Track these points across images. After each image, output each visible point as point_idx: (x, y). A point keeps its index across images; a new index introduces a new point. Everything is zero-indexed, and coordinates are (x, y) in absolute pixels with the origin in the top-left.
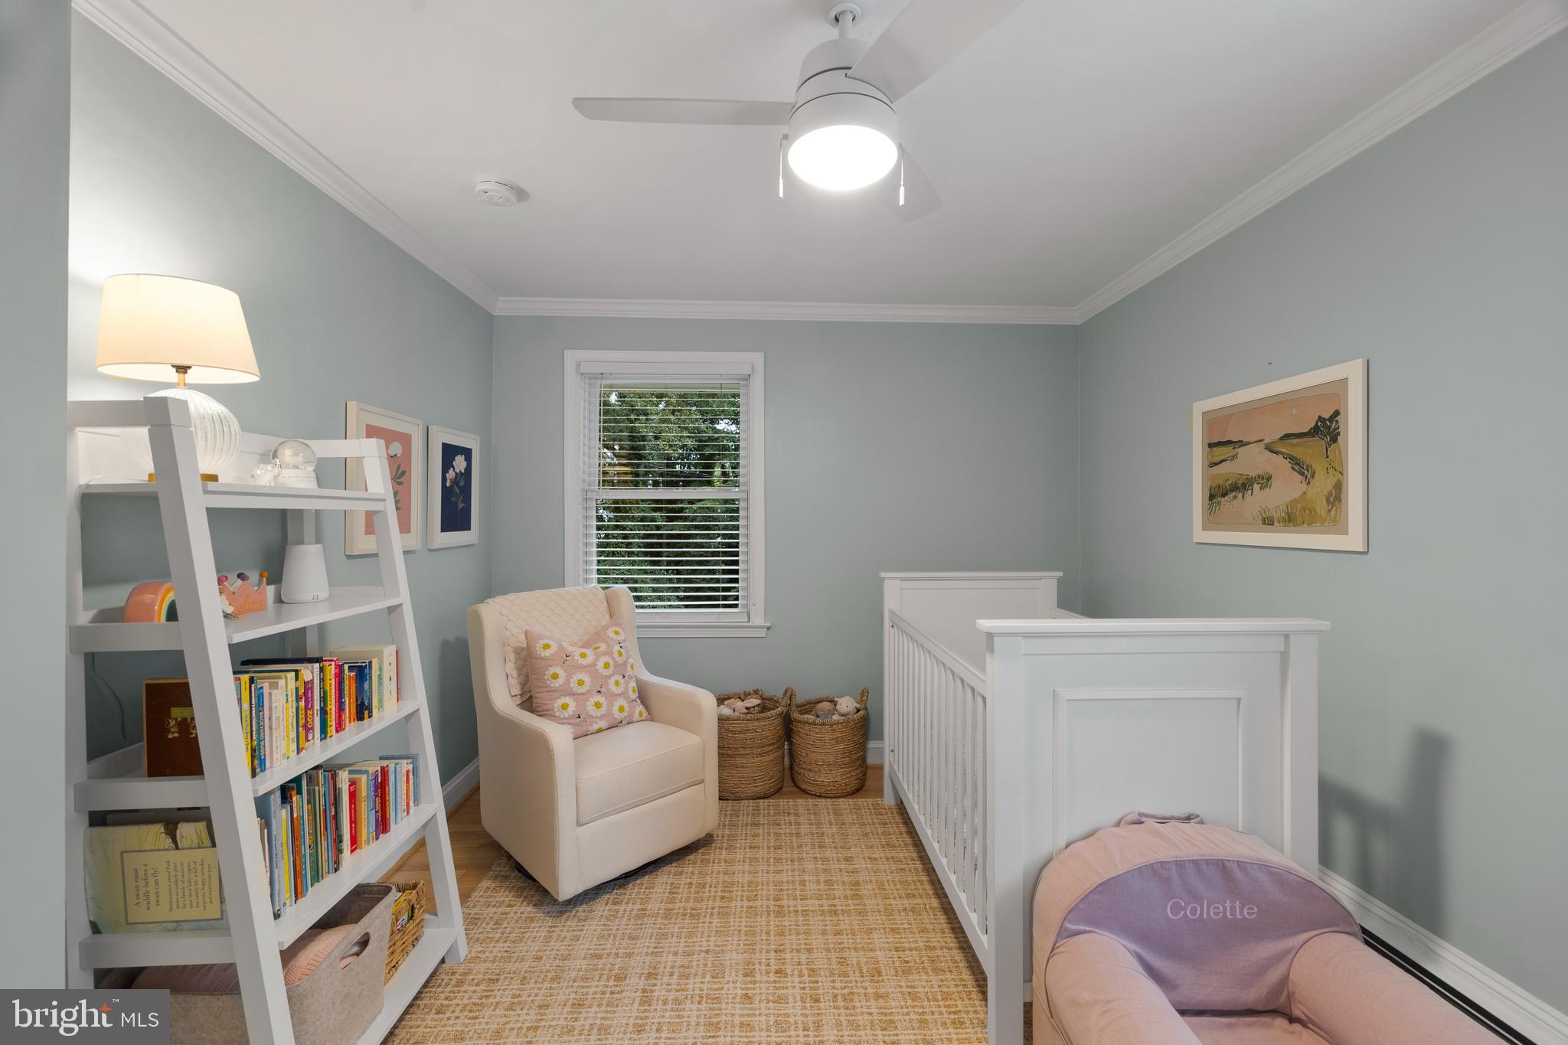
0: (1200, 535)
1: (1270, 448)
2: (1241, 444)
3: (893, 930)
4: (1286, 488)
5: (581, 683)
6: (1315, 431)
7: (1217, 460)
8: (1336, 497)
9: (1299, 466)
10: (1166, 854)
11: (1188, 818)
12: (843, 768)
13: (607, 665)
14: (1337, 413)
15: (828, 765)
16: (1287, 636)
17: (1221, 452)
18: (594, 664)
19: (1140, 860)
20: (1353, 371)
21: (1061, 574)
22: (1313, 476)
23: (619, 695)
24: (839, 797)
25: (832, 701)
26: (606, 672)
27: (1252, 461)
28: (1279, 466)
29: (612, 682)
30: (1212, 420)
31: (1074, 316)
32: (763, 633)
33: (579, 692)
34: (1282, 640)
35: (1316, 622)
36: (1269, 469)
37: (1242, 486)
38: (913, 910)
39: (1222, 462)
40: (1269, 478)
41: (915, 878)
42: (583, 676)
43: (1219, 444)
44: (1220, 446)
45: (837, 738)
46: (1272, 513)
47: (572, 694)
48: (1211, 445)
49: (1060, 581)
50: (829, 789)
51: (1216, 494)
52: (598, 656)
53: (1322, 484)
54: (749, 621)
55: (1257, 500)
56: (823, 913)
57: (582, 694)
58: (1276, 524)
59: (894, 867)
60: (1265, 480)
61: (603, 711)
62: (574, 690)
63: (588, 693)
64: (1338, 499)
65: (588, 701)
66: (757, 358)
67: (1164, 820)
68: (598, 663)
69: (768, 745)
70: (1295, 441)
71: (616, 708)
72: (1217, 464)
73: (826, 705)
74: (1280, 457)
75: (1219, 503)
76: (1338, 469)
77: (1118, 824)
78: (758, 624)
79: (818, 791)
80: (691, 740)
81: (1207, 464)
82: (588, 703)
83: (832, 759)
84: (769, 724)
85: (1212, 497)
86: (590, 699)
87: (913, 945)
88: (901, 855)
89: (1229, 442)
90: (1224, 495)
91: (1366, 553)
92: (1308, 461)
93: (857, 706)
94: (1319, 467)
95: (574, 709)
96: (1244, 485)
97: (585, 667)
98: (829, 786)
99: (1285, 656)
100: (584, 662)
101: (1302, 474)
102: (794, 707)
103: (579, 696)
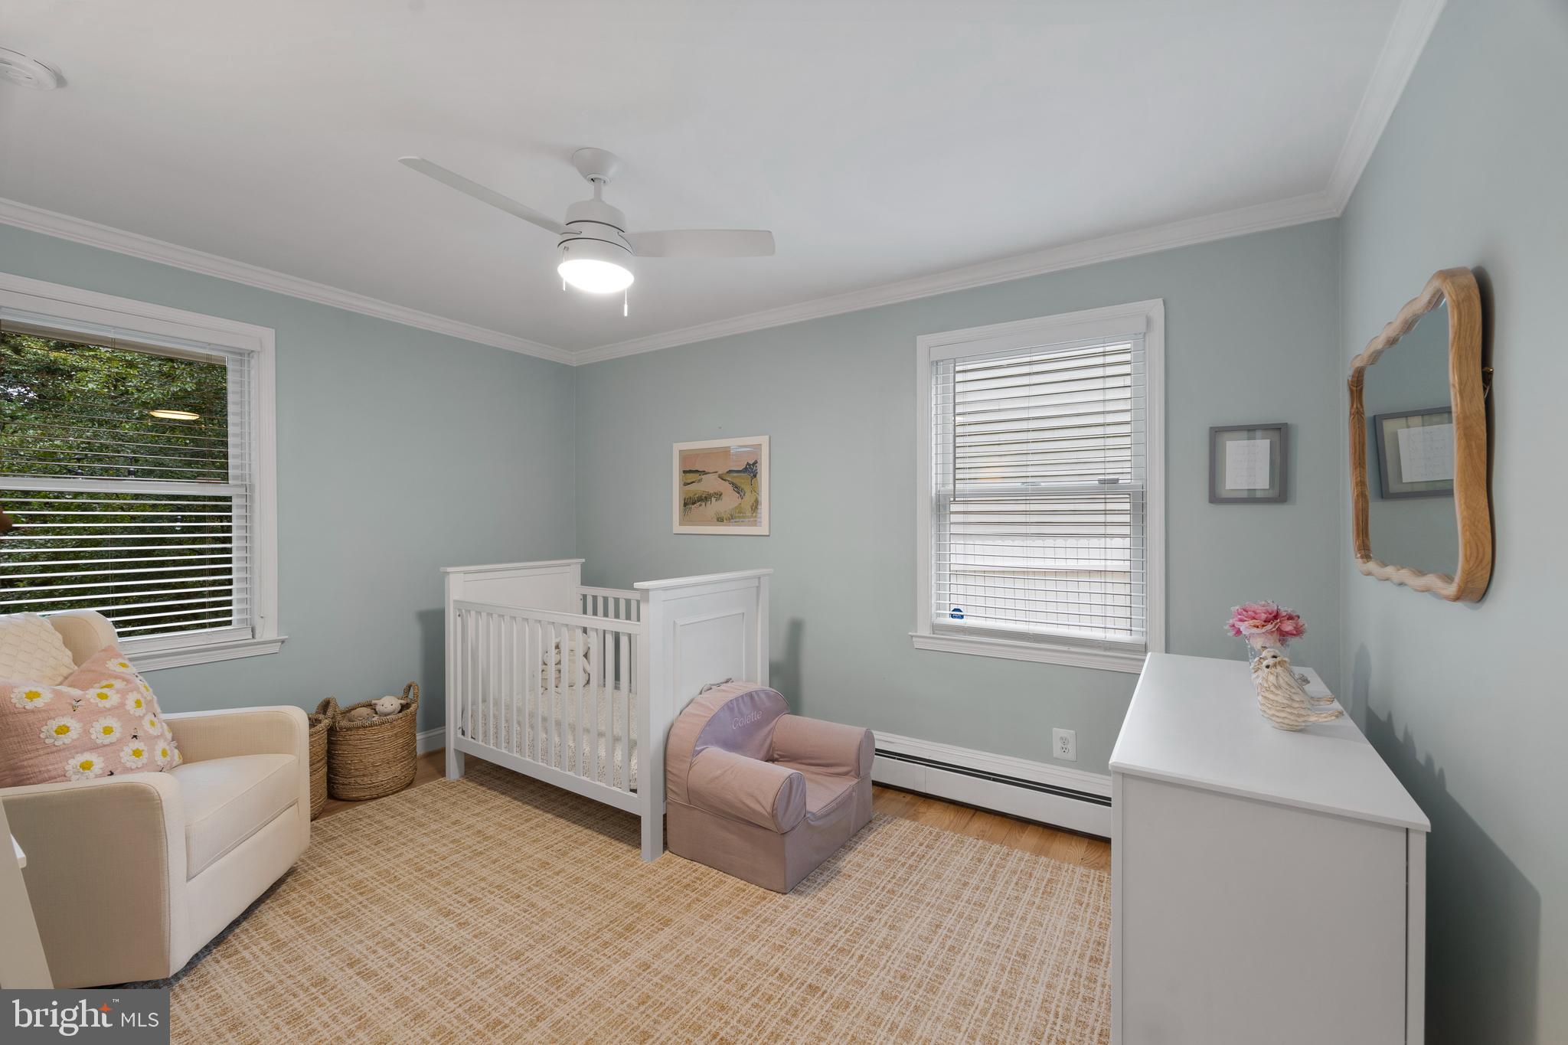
0: (678, 528)
1: (721, 477)
2: (704, 473)
3: (534, 841)
4: (729, 501)
5: (108, 730)
6: (745, 470)
7: (689, 481)
8: (755, 506)
9: (737, 488)
10: (731, 696)
11: (727, 682)
12: (402, 762)
13: (138, 703)
14: (756, 462)
15: (388, 763)
16: (759, 578)
17: (691, 477)
18: (122, 705)
19: (722, 703)
20: (764, 440)
21: (583, 560)
22: (744, 495)
23: (158, 737)
24: (402, 790)
25: (370, 705)
26: (140, 712)
27: (710, 484)
28: (726, 488)
29: (146, 723)
30: (685, 456)
31: (573, 359)
32: (275, 648)
33: (106, 742)
34: (757, 580)
35: (765, 570)
36: (720, 489)
37: (704, 499)
38: (537, 826)
39: (692, 483)
40: (721, 495)
41: (521, 810)
42: (111, 722)
43: (690, 472)
44: (691, 473)
45: (396, 734)
46: (723, 515)
47: (94, 748)
48: (685, 472)
49: (583, 566)
50: (388, 786)
51: (688, 503)
52: (124, 693)
53: (749, 498)
54: (253, 637)
55: (714, 507)
56: (471, 858)
57: (111, 744)
58: (725, 521)
59: (499, 812)
60: (719, 496)
61: (144, 759)
62: (99, 741)
63: (119, 741)
64: (756, 508)
65: (123, 751)
66: (268, 335)
67: (719, 685)
68: (127, 702)
69: (318, 762)
70: (735, 474)
71: (158, 752)
72: (689, 484)
73: (365, 711)
74: (727, 483)
75: (691, 508)
76: (755, 490)
77: (701, 693)
78: (268, 639)
79: (374, 793)
80: (284, 761)
81: (682, 483)
82: (122, 754)
83: (390, 755)
84: (319, 739)
85: (685, 504)
86: (125, 748)
87: (556, 841)
88: (498, 803)
89: (697, 471)
90: (694, 503)
91: (769, 536)
92: (742, 486)
93: (403, 702)
94: (747, 489)
95: (102, 765)
96: (706, 498)
97: (109, 710)
98: (388, 783)
99: (758, 588)
100: (108, 704)
101: (738, 493)
102: (339, 717)
103: (105, 749)
